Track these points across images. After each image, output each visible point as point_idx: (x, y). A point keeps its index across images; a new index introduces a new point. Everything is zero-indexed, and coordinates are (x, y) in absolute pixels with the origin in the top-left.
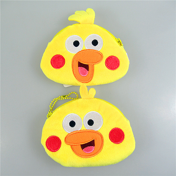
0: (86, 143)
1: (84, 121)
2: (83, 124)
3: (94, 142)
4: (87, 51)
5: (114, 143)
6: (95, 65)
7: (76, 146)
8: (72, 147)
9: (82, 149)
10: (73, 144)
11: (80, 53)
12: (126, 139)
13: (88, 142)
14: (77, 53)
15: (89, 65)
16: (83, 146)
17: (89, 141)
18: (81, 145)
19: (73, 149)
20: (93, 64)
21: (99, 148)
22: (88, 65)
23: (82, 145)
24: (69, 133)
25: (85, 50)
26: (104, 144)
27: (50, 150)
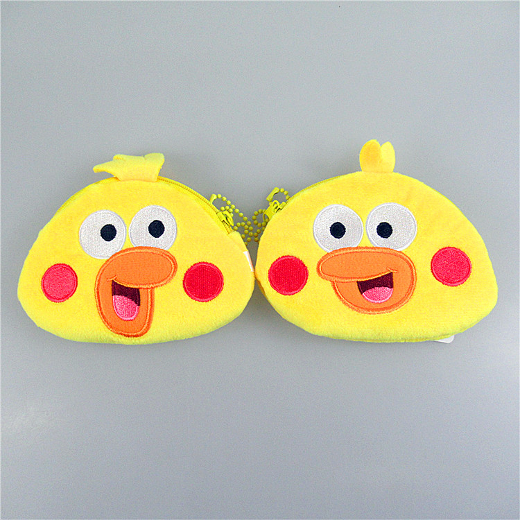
0: (372, 278)
1: (367, 223)
2: (364, 231)
3: (392, 279)
4: (136, 251)
5: (443, 284)
6: (155, 289)
7: (345, 284)
8: (334, 286)
9: (362, 293)
10: (338, 280)
11: (116, 257)
12: (474, 276)
13: (377, 277)
14: (111, 258)
15: (141, 291)
16: (364, 286)
17: (380, 276)
18: (357, 282)
19: (336, 290)
20: (151, 286)
21: (405, 292)
22: (138, 289)
23: (360, 282)
24: (329, 252)
25: (130, 249)
26: (417, 284)
27: (279, 291)
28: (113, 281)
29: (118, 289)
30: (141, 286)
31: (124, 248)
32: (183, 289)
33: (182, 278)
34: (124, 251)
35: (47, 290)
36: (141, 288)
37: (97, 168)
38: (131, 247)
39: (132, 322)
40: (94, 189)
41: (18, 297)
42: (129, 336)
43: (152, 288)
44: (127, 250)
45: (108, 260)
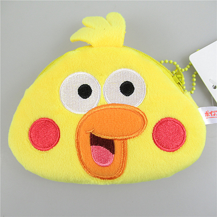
4: (111, 107)
6: (128, 141)
11: (92, 112)
14: (87, 113)
22: (113, 140)
28: (91, 134)
29: (95, 140)
30: (116, 138)
31: (99, 105)
32: (153, 141)
33: (151, 131)
34: (99, 107)
35: (33, 140)
36: (116, 139)
37: (74, 38)
38: (106, 104)
39: (108, 168)
40: (72, 55)
41: (9, 144)
42: (104, 179)
43: (126, 139)
44: (102, 106)
45: (85, 115)
